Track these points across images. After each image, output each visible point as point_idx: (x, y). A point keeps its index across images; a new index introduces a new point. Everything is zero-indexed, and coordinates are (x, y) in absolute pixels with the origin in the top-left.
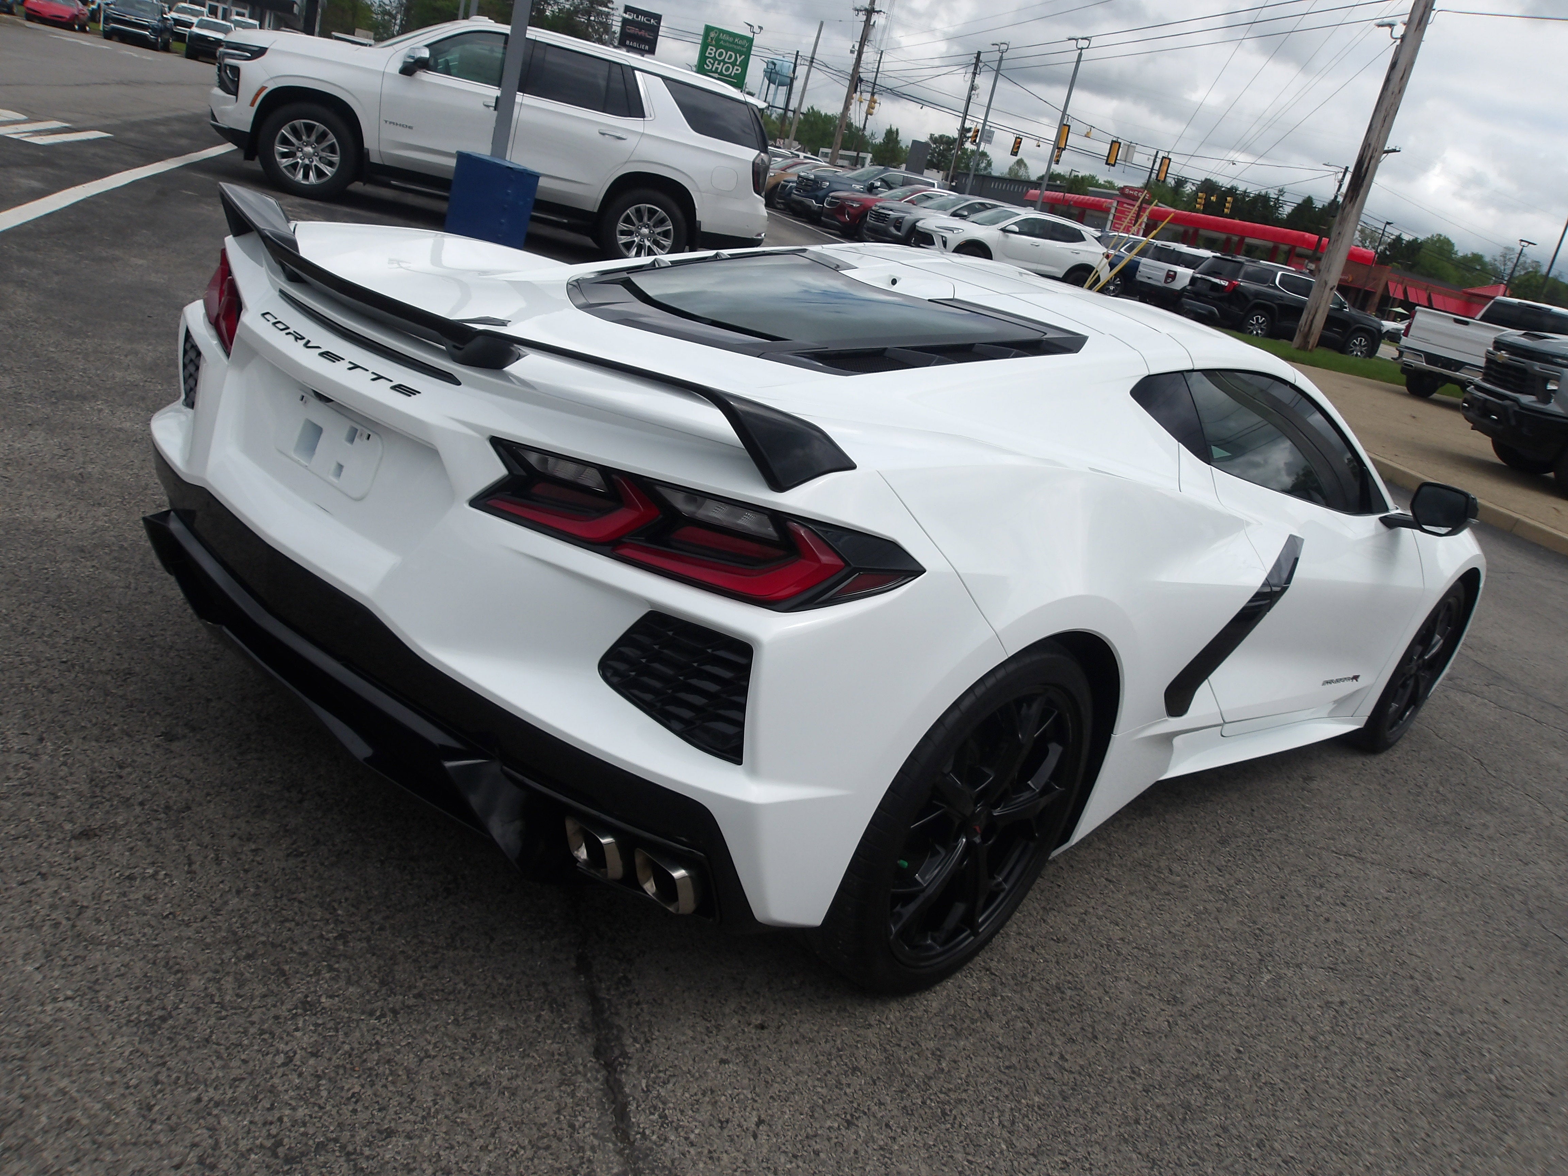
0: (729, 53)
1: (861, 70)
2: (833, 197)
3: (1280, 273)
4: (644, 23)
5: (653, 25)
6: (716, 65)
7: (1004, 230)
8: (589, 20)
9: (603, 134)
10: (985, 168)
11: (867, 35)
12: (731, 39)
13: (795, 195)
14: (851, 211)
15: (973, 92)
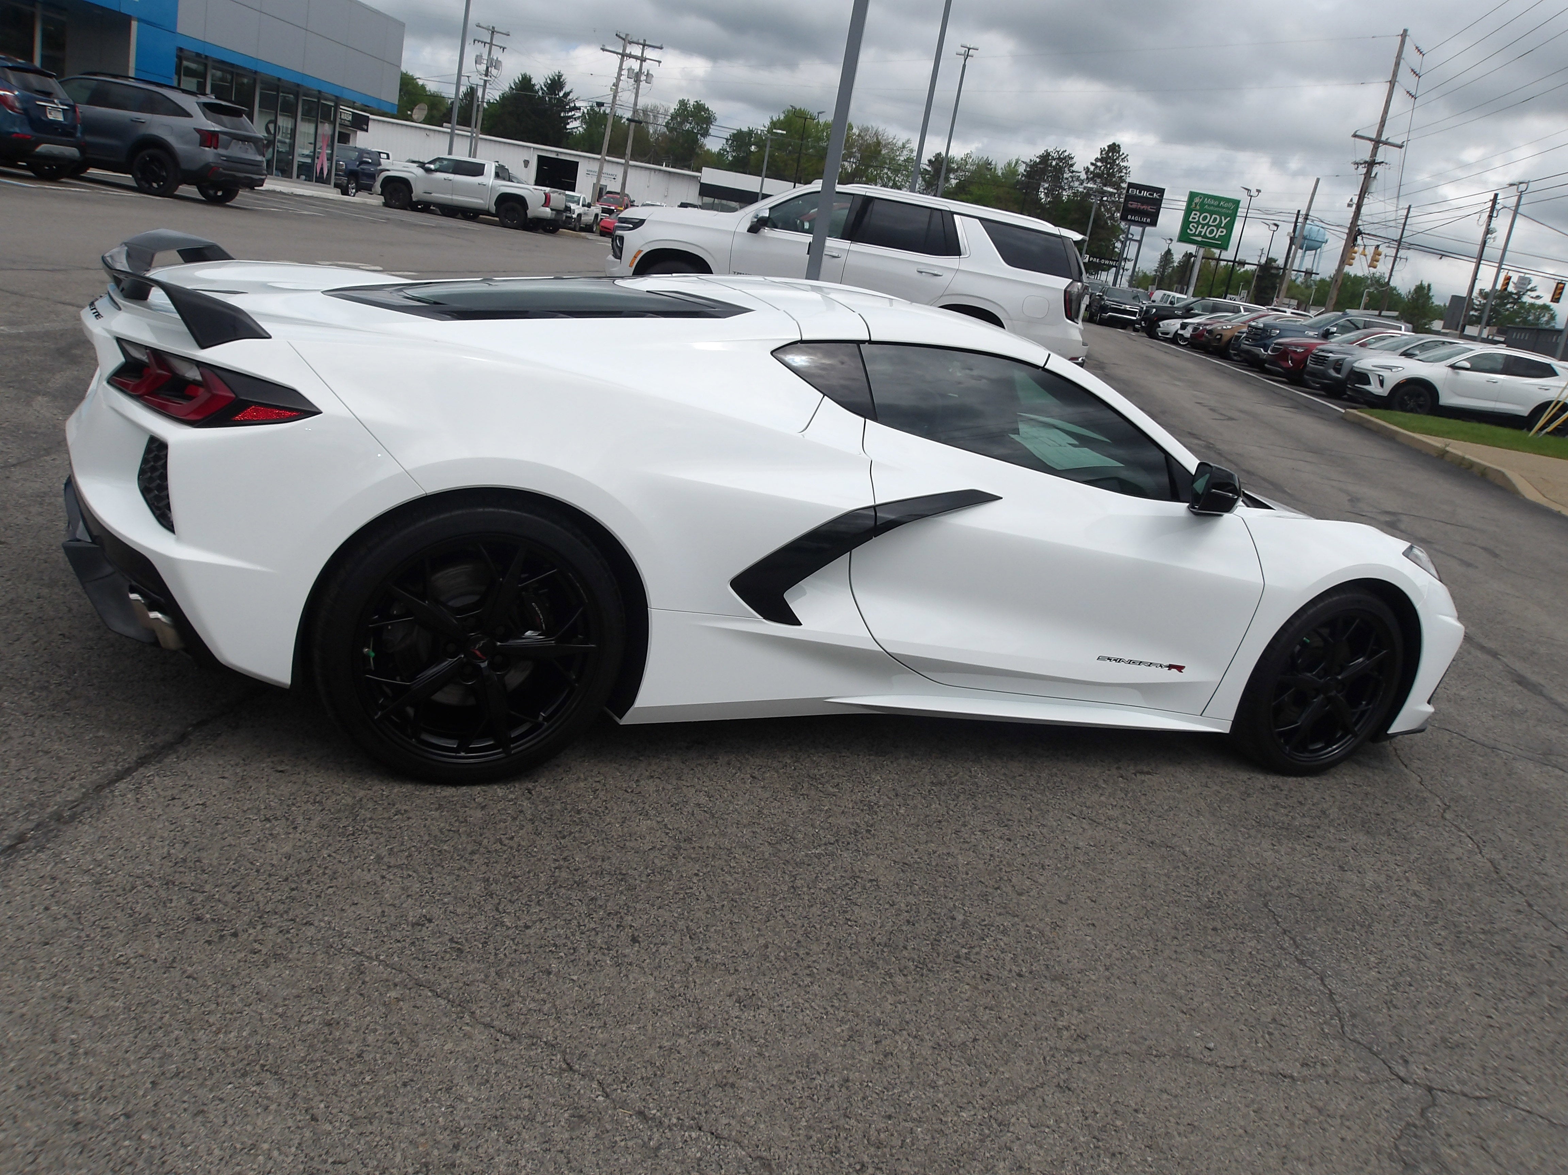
0: (1214, 216)
1: (1360, 223)
2: (1276, 344)
4: (1146, 198)
5: (1156, 199)
6: (1199, 229)
7: (1453, 367)
8: (1101, 200)
9: (921, 272)
10: (1548, 322)
11: (1367, 188)
12: (1216, 203)
13: (1245, 345)
14: (1295, 356)
15: (1489, 236)
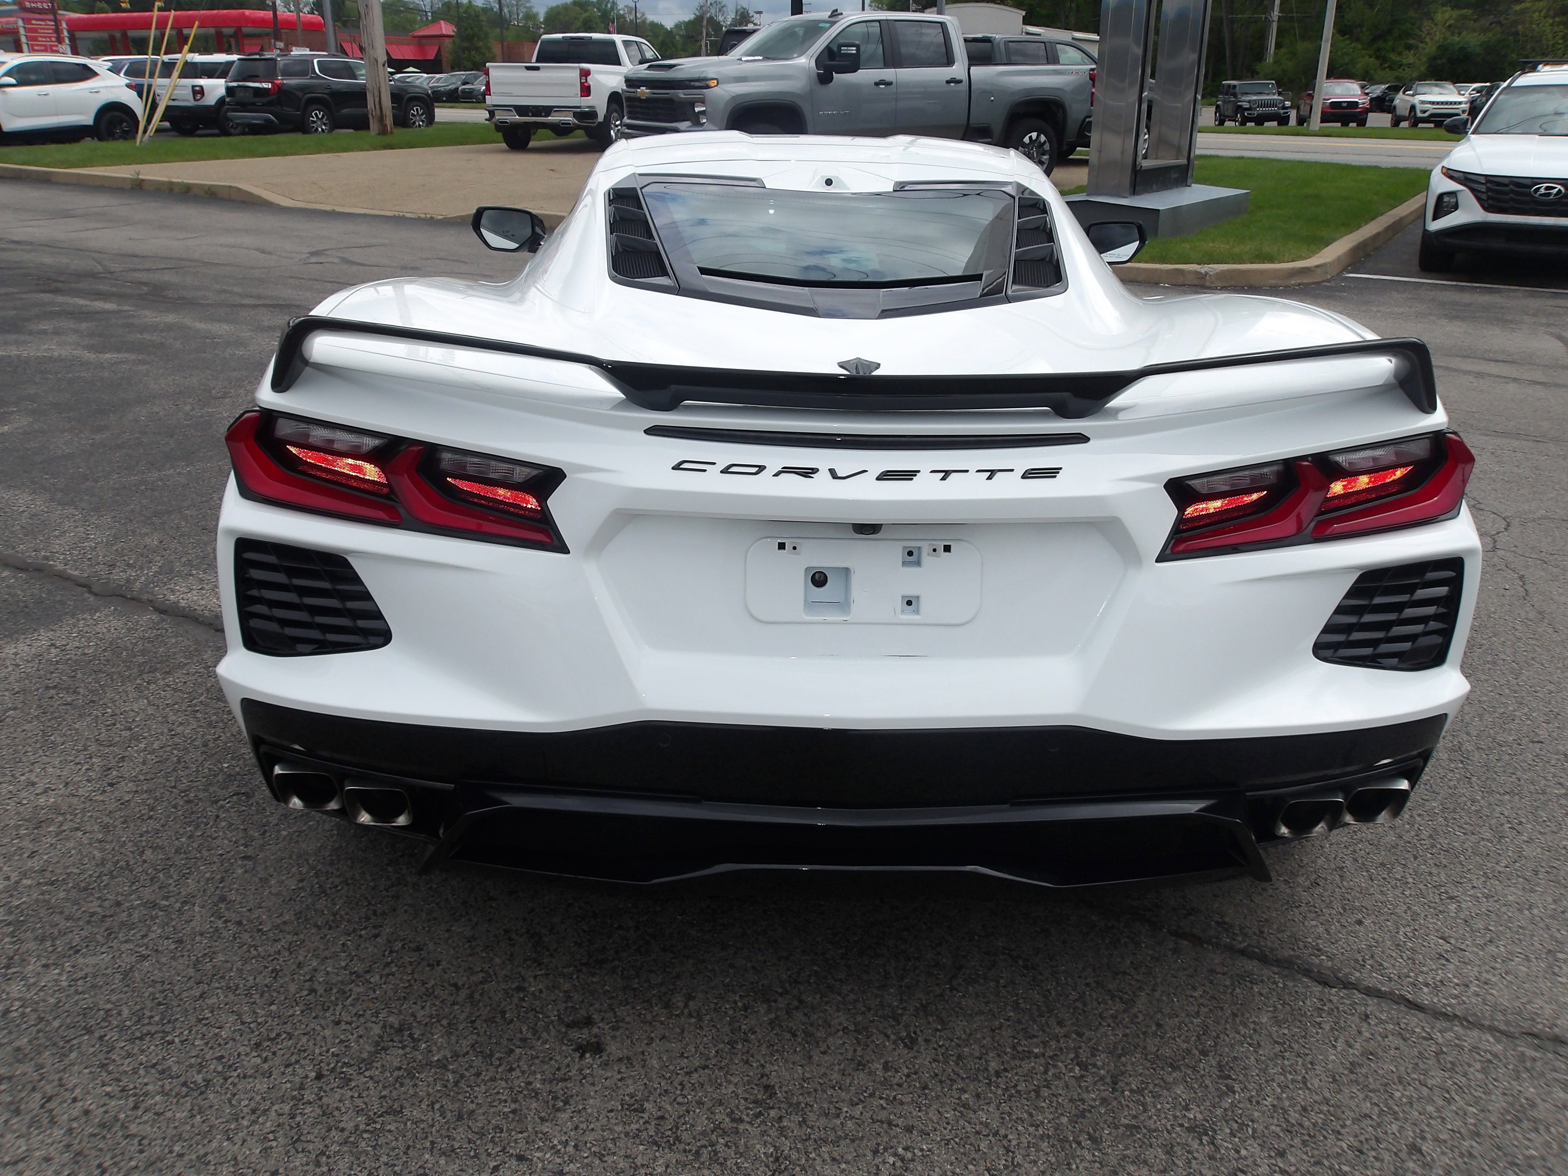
3: (315, 61)
